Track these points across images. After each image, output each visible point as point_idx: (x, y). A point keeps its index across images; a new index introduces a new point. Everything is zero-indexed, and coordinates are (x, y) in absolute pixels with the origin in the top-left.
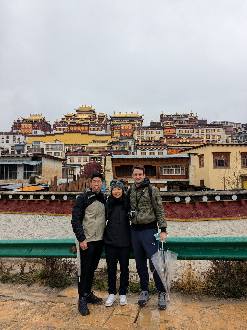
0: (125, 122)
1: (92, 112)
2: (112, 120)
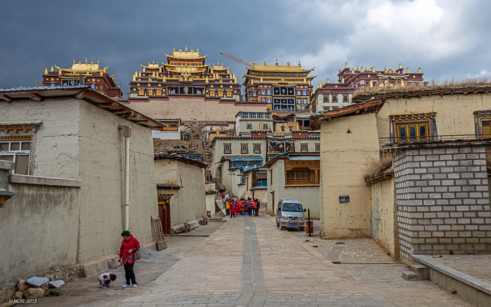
0: (280, 82)
1: (200, 63)
2: (252, 76)
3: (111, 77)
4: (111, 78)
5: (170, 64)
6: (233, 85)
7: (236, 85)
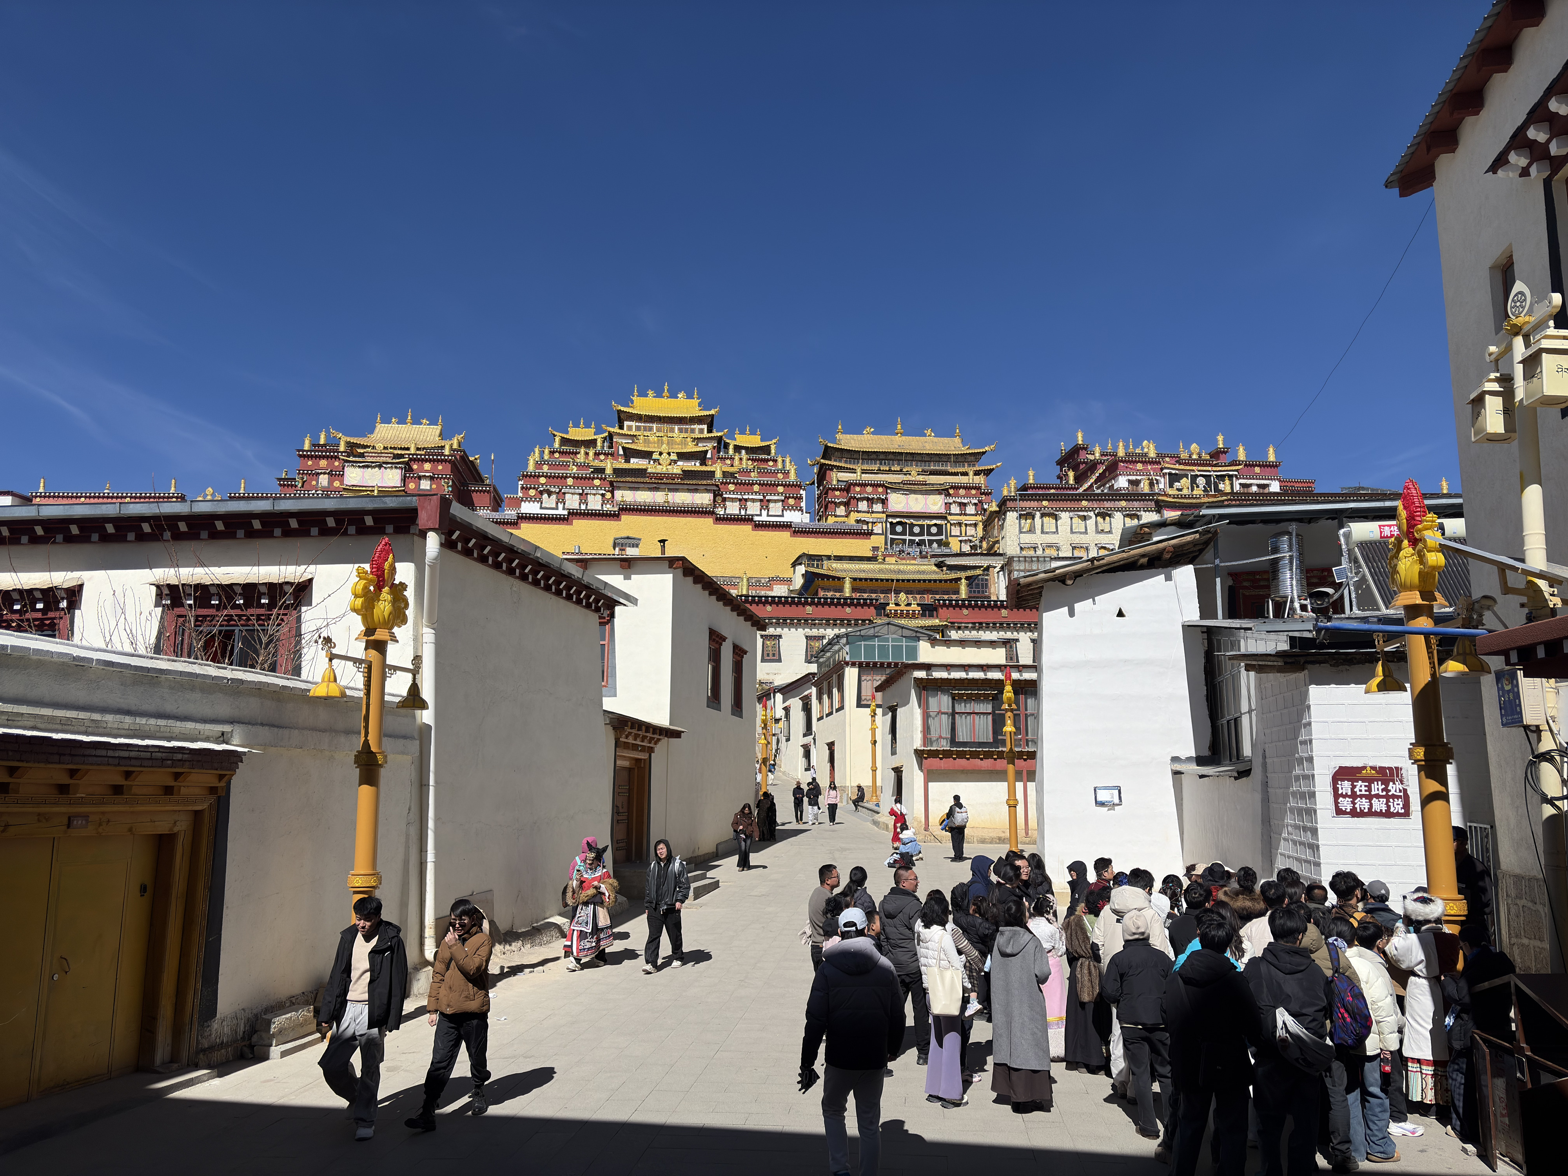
0: (906, 478)
1: (701, 426)
2: (835, 463)
3: (471, 459)
4: (472, 462)
5: (623, 429)
6: (784, 486)
7: (793, 485)
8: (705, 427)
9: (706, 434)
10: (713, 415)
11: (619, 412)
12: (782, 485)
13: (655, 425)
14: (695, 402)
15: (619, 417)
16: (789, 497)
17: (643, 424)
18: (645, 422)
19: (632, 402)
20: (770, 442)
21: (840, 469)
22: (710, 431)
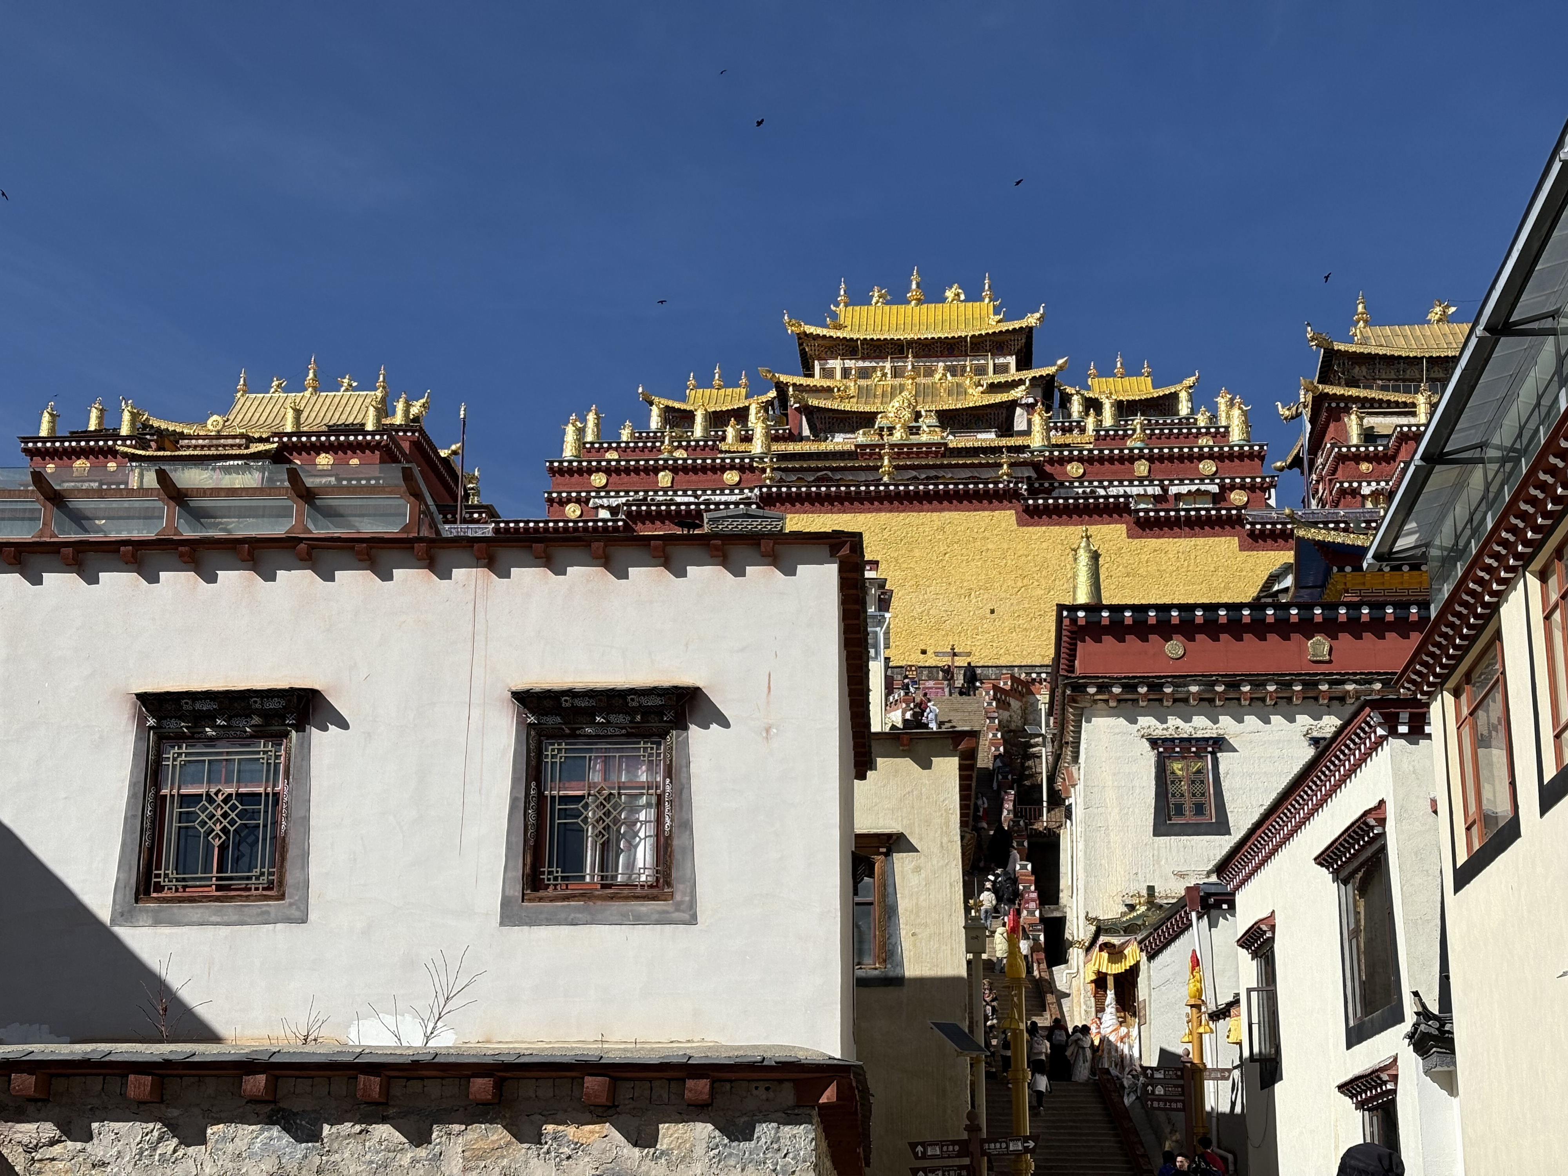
1: (1001, 360)
2: (1353, 392)
3: (444, 453)
4: (445, 461)
5: (812, 376)
6: (1218, 458)
7: (1241, 456)
8: (1012, 360)
9: (1013, 374)
10: (1030, 329)
11: (804, 337)
12: (1211, 456)
13: (888, 365)
14: (986, 305)
15: (803, 353)
16: (1233, 487)
17: (860, 364)
18: (863, 359)
19: (834, 316)
20: (1178, 387)
21: (1369, 406)
22: (1024, 363)
